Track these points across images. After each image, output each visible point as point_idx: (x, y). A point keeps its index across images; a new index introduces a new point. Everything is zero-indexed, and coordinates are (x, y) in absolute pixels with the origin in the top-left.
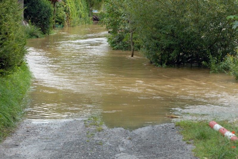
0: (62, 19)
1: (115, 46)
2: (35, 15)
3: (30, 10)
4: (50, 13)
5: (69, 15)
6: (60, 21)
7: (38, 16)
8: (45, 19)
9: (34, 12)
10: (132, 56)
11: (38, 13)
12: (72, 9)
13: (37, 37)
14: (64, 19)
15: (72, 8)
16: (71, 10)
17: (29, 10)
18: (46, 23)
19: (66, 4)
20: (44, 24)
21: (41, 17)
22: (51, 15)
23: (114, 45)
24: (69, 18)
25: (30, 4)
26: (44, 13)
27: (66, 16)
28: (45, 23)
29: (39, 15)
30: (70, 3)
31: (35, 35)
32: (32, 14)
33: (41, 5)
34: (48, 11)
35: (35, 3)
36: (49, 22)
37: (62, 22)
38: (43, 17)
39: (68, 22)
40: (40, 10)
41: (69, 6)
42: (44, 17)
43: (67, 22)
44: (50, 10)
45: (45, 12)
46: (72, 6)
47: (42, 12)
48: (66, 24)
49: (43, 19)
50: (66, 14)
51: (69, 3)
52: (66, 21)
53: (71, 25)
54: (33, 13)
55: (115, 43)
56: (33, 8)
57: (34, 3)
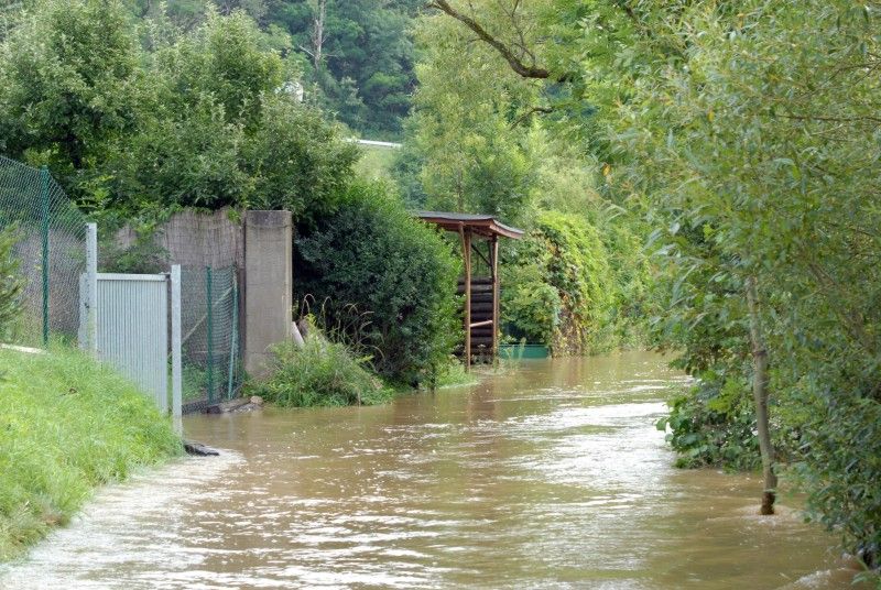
0: (541, 321)
1: (694, 445)
2: (357, 293)
3: (332, 266)
4: (433, 281)
5: (578, 301)
6: (535, 329)
7: (372, 297)
8: (407, 310)
9: (351, 275)
10: (768, 509)
11: (372, 279)
12: (591, 276)
13: (352, 399)
14: (550, 321)
15: (592, 269)
16: (587, 280)
17: (326, 266)
18: (414, 329)
19: (563, 250)
20: (403, 337)
21: (387, 299)
22: (439, 291)
23: (691, 439)
24: (578, 316)
25: (329, 237)
26: (399, 281)
27: (559, 306)
28: (407, 331)
29: (374, 292)
30: (580, 247)
31: (338, 390)
32: (341, 287)
33: (386, 244)
34: (423, 275)
35: (358, 234)
36: (430, 327)
37: (543, 334)
38: (397, 301)
39: (574, 333)
40: (380, 269)
41: (578, 261)
42: (399, 301)
43: (569, 331)
44: (433, 268)
45: (404, 276)
46: (591, 261)
47: (391, 276)
48: (563, 342)
49: (396, 309)
50: (561, 295)
51: (576, 250)
52: (563, 331)
53: (588, 349)
54: (344, 280)
55: (696, 429)
56: (345, 258)
57: (350, 232)
